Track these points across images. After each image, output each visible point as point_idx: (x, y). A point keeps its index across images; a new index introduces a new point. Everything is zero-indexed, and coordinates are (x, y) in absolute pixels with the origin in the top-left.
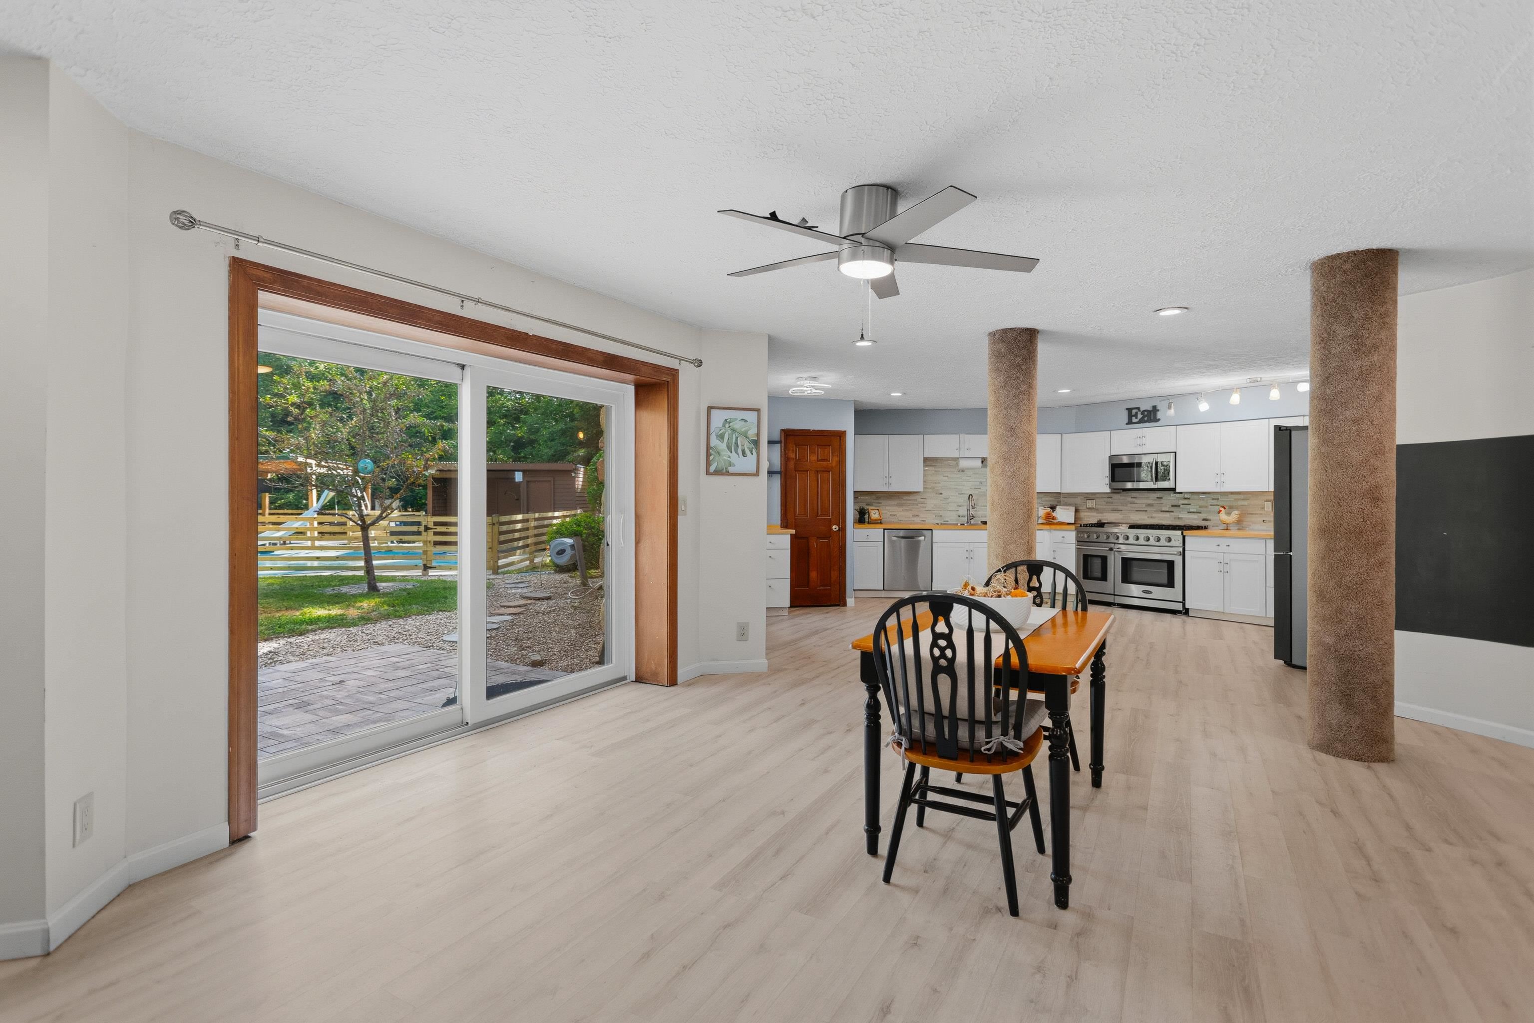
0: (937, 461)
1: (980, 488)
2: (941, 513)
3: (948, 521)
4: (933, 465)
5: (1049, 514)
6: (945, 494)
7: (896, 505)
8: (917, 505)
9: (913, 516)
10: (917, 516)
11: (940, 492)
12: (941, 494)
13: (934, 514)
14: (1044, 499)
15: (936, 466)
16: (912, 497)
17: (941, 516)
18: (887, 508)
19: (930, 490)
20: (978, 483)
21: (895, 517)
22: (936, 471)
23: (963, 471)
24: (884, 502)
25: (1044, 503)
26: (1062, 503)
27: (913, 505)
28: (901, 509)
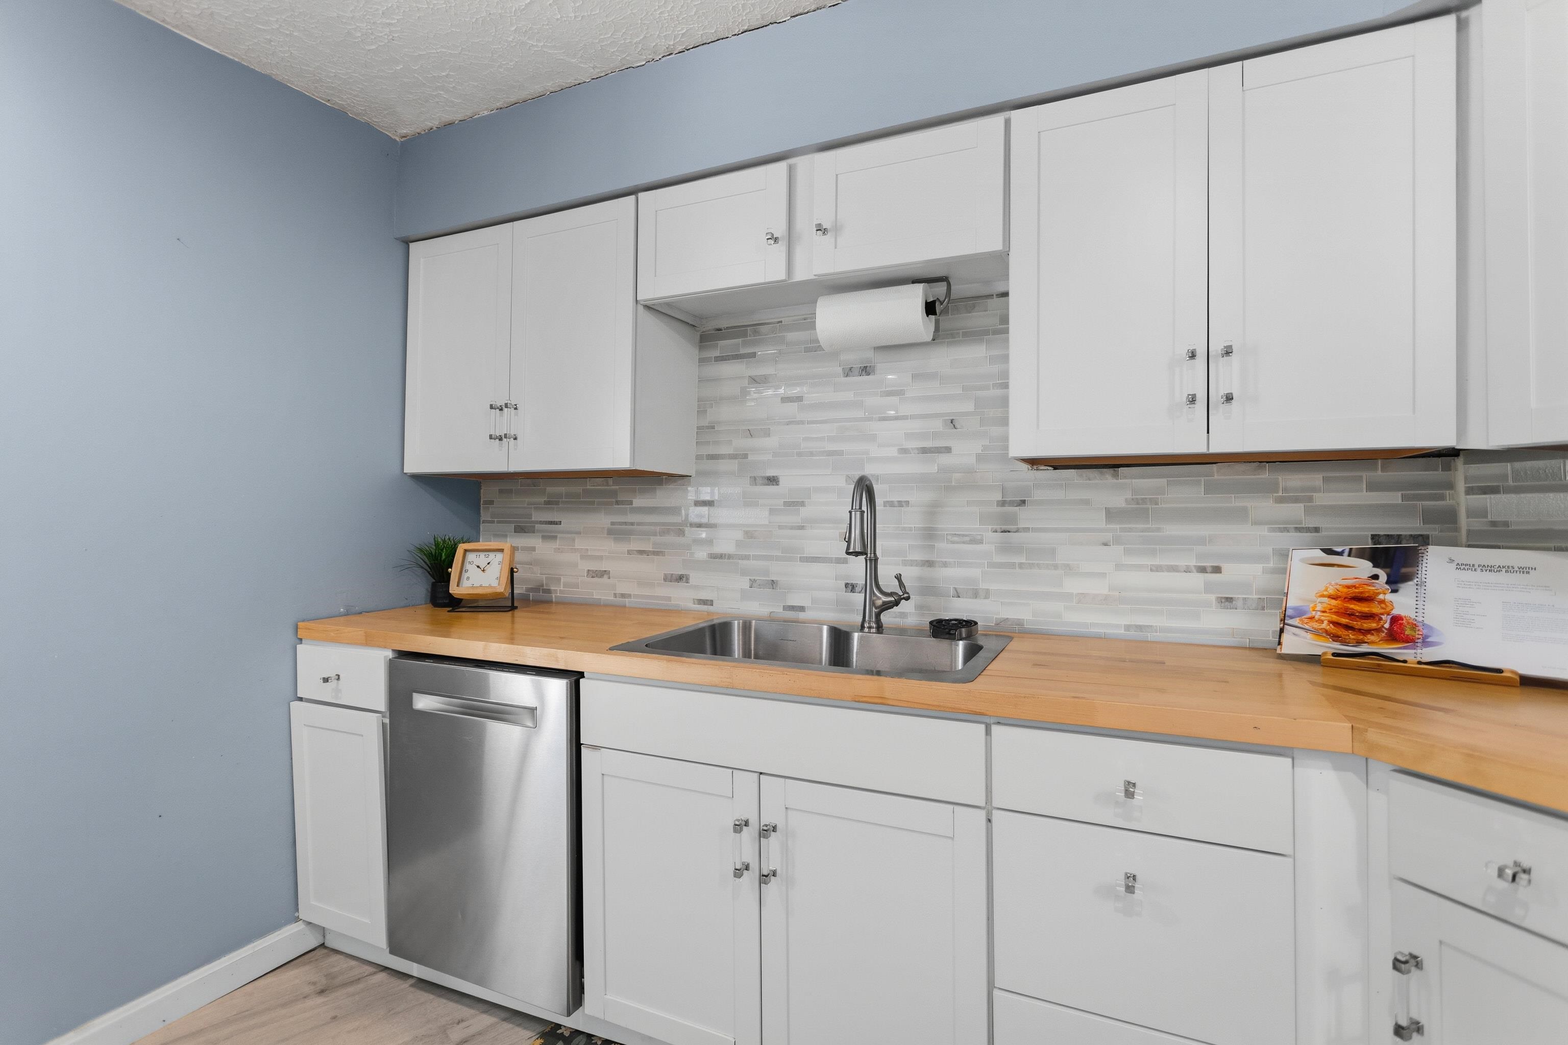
0: (756, 332)
1: (948, 450)
2: (776, 570)
3: (802, 609)
4: (743, 351)
5: (1359, 599)
6: (791, 480)
7: (610, 532)
8: (681, 533)
9: (666, 579)
10: (680, 578)
11: (771, 473)
12: (773, 481)
13: (744, 573)
14: (1323, 499)
15: (753, 355)
16: (662, 497)
17: (773, 583)
18: (579, 544)
19: (733, 465)
20: (938, 425)
21: (605, 580)
22: (754, 380)
23: (866, 370)
24: (570, 521)
25: (1332, 527)
26: (1464, 522)
27: (663, 533)
28: (623, 547)
